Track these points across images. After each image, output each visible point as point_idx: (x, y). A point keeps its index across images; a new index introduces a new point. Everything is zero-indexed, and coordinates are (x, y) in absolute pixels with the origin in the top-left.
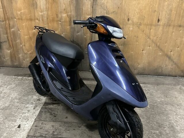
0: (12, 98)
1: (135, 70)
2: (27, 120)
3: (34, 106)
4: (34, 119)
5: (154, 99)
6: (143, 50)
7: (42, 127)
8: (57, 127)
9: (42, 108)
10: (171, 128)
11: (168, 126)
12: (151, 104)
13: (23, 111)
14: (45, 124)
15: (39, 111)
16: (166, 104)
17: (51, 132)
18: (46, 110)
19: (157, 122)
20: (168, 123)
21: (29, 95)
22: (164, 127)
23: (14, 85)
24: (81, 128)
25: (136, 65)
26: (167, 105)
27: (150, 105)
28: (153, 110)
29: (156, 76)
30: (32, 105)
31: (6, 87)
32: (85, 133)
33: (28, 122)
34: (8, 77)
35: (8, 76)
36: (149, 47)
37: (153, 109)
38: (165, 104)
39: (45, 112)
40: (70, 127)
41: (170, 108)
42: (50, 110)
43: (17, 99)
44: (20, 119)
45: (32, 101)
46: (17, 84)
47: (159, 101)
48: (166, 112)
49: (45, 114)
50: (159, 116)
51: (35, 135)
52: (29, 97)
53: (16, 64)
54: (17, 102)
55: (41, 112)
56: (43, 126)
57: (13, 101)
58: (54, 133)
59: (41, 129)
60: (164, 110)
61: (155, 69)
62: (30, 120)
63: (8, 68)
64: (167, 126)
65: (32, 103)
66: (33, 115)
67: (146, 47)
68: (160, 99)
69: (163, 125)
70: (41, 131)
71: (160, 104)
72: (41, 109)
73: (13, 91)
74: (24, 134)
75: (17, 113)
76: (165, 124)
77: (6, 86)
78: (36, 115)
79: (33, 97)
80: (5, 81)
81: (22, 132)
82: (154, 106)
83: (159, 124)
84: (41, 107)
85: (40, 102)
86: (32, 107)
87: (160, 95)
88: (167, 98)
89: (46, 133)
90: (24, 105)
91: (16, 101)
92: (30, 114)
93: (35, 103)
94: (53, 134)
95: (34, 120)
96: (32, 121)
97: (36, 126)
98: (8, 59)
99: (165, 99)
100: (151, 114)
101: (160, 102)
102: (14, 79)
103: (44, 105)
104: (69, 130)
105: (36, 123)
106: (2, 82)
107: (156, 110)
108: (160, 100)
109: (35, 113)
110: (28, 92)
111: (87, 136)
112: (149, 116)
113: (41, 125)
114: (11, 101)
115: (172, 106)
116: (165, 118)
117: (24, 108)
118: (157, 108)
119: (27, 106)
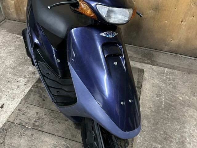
0: (6, 65)
1: (166, 46)
2: (13, 99)
3: (26, 80)
4: (21, 98)
5: (175, 95)
6: (182, 21)
7: (25, 113)
8: (41, 115)
9: (33, 86)
10: (180, 144)
11: (177, 140)
12: (168, 102)
13: (12, 86)
14: (30, 109)
15: (29, 88)
16: (189, 106)
17: (33, 122)
18: (37, 89)
19: (164, 132)
20: (179, 136)
21: (25, 64)
22: (171, 142)
23: (14, 48)
24: (67, 122)
25: (168, 39)
26: (188, 108)
27: (166, 104)
28: (166, 113)
29: (193, 58)
30: (24, 80)
31: (5, 50)
32: (70, 129)
33: (13, 102)
34: (10, 36)
35: (10, 34)
36: (192, 18)
37: (168, 111)
38: (187, 105)
39: (34, 92)
40: (56, 118)
41: (192, 114)
42: (41, 91)
43: (11, 68)
44: (6, 96)
45: (25, 74)
46: (16, 47)
47: (180, 100)
48: (183, 119)
49: (34, 95)
50: (171, 123)
51: (14, 122)
52: (25, 67)
53: (22, 18)
54: (10, 73)
55: (30, 91)
56: (27, 110)
57: (6, 70)
58: (36, 123)
59: (23, 114)
60: (181, 115)
61: (194, 48)
62: (16, 99)
63: (14, 22)
64: (175, 140)
65: (25, 77)
66: (21, 93)
67: (188, 17)
68: (183, 96)
69: (171, 137)
70: (22, 117)
71: (180, 103)
72: (32, 88)
73: (10, 56)
74: (4, 117)
75: (5, 87)
76: (175, 136)
77: (4, 48)
78: (24, 94)
79: (28, 68)
80: (6, 40)
81: (3, 115)
82: (170, 105)
83: (167, 135)
84: (33, 84)
85: (34, 77)
86: (24, 82)
87: (186, 90)
88: (194, 96)
89: (27, 121)
90: (16, 77)
91: (10, 70)
92: (18, 92)
93: (28, 77)
94: (34, 124)
95: (20, 100)
96: (18, 101)
97: (19, 110)
98: (13, 11)
99: (190, 97)
100: (162, 118)
101: (182, 101)
102: (16, 39)
103: (37, 82)
104: (53, 123)
105: (20, 105)
106: (2, 41)
107: (171, 113)
108: (183, 98)
109: (24, 90)
110: (25, 60)
111: (70, 134)
112: (158, 120)
113: (25, 109)
114: (4, 70)
115: (195, 111)
116: (178, 127)
117: (14, 82)
118: (173, 109)
119: (19, 80)
